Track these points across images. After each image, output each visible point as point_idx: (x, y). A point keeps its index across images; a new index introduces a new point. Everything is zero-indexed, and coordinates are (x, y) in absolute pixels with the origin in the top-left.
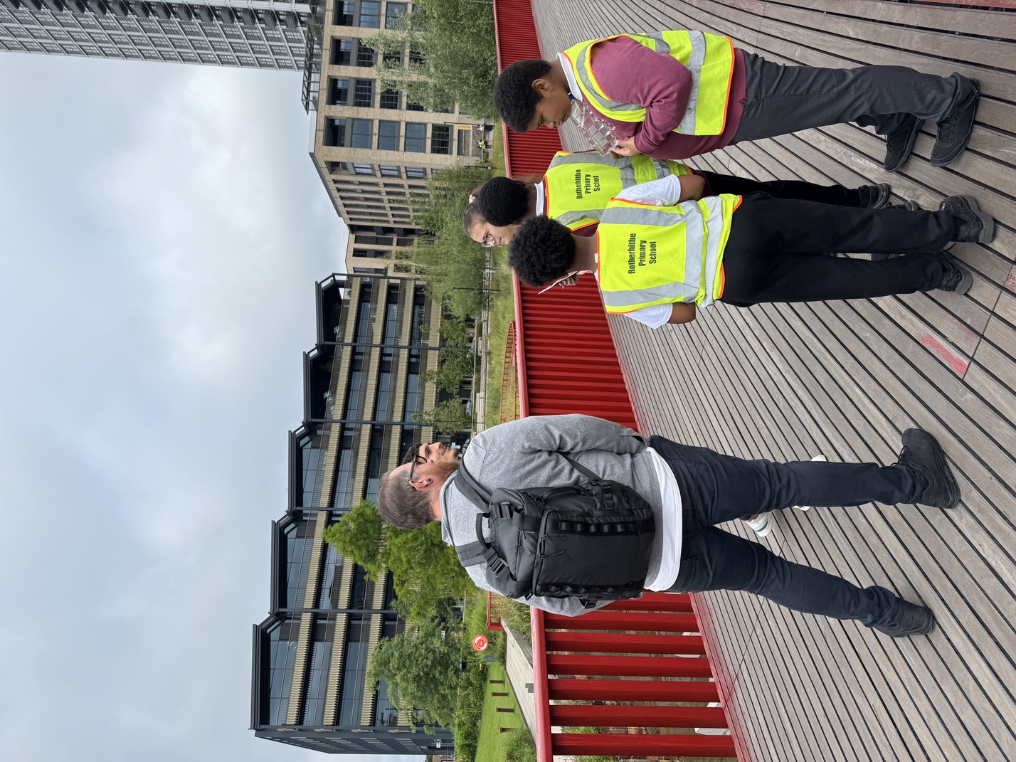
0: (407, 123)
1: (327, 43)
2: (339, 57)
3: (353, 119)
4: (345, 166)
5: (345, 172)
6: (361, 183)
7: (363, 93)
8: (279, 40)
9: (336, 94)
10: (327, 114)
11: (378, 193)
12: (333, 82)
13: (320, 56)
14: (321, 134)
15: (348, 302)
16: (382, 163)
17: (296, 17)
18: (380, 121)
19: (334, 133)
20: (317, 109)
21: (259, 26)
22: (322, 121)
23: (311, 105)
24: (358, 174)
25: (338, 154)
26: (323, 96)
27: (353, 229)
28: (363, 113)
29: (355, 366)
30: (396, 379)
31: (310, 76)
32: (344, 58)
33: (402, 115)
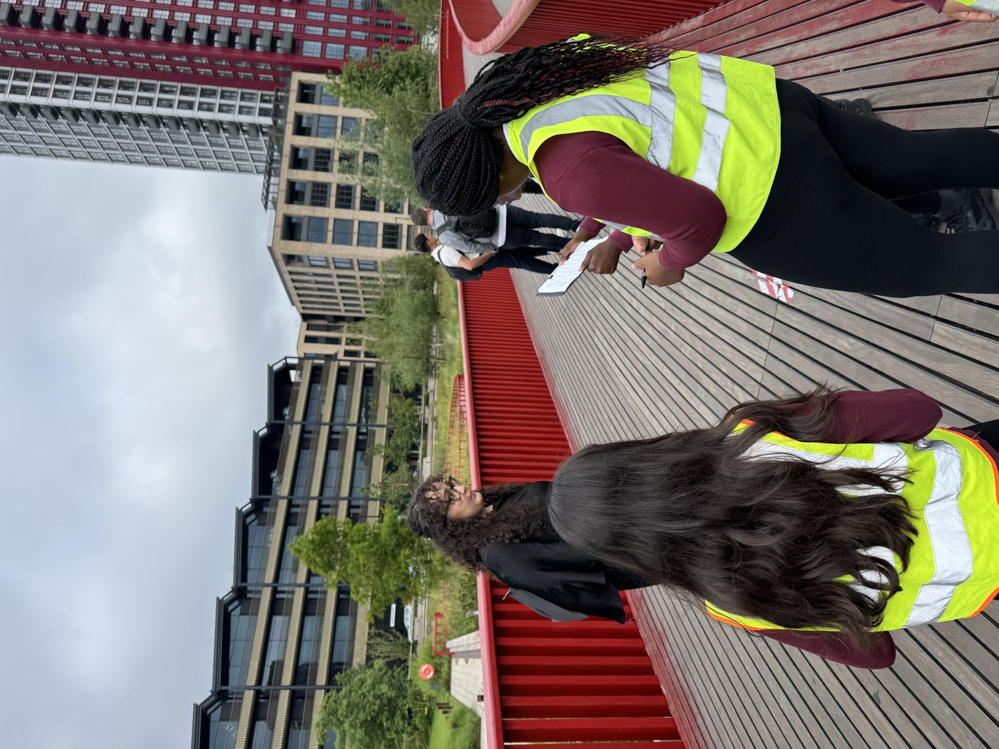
0: (360, 222)
1: (287, 151)
2: (298, 162)
3: (310, 218)
4: (300, 259)
5: (300, 264)
6: (315, 275)
7: (319, 194)
8: (242, 147)
9: (294, 194)
10: (285, 212)
11: (332, 283)
12: (291, 184)
13: (279, 162)
14: (279, 231)
15: (298, 384)
16: (336, 256)
17: (258, 128)
18: (335, 220)
19: (291, 229)
20: (275, 208)
21: (223, 135)
22: (280, 219)
23: (270, 204)
24: (312, 266)
25: (295, 247)
26: (282, 197)
27: (305, 317)
28: (319, 212)
29: (304, 444)
30: (344, 456)
31: (269, 179)
32: (303, 164)
33: (356, 215)
